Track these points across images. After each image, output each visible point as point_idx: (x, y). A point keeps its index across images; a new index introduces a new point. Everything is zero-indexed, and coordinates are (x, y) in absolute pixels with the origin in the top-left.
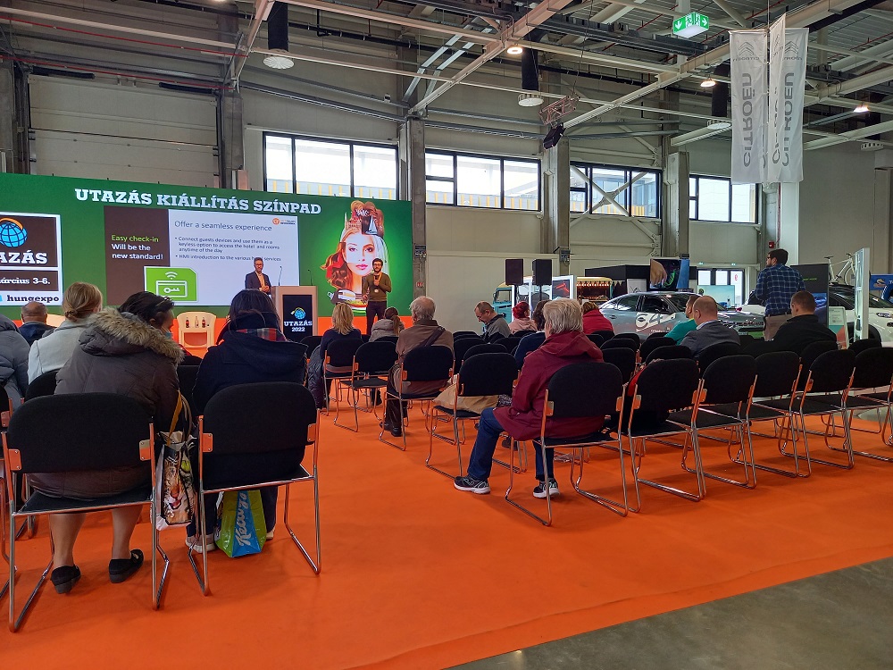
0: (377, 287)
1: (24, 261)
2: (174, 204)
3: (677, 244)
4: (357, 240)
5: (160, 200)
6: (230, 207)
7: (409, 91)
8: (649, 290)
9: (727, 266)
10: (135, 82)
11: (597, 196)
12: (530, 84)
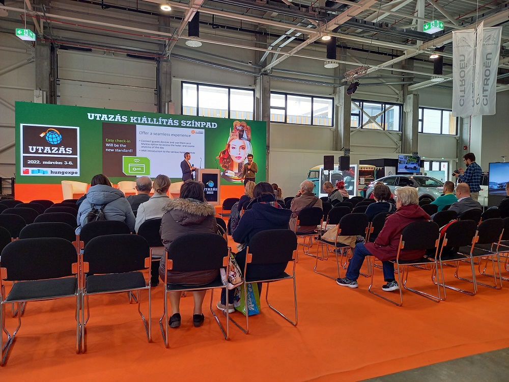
0: (250, 170)
1: (60, 152)
2: (139, 122)
3: (411, 146)
4: (236, 143)
5: (132, 119)
6: (168, 124)
7: (263, 59)
8: (397, 173)
9: (440, 159)
10: (113, 53)
11: (366, 119)
12: (331, 55)
